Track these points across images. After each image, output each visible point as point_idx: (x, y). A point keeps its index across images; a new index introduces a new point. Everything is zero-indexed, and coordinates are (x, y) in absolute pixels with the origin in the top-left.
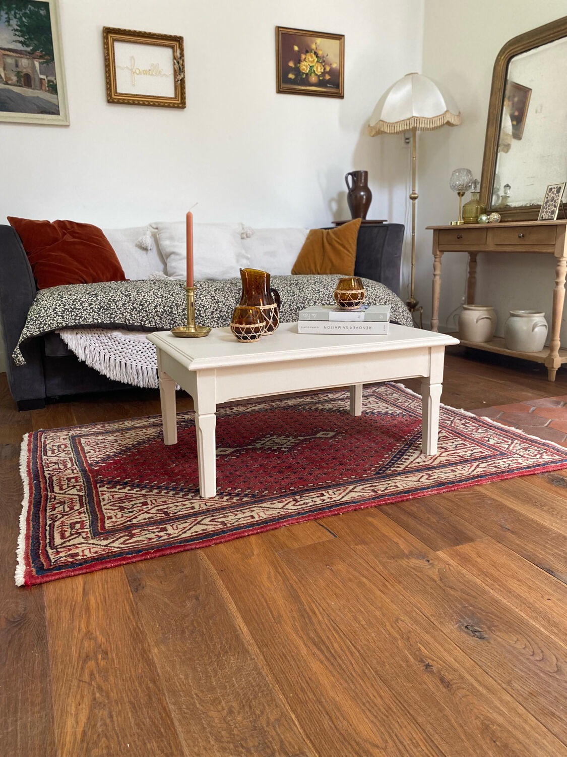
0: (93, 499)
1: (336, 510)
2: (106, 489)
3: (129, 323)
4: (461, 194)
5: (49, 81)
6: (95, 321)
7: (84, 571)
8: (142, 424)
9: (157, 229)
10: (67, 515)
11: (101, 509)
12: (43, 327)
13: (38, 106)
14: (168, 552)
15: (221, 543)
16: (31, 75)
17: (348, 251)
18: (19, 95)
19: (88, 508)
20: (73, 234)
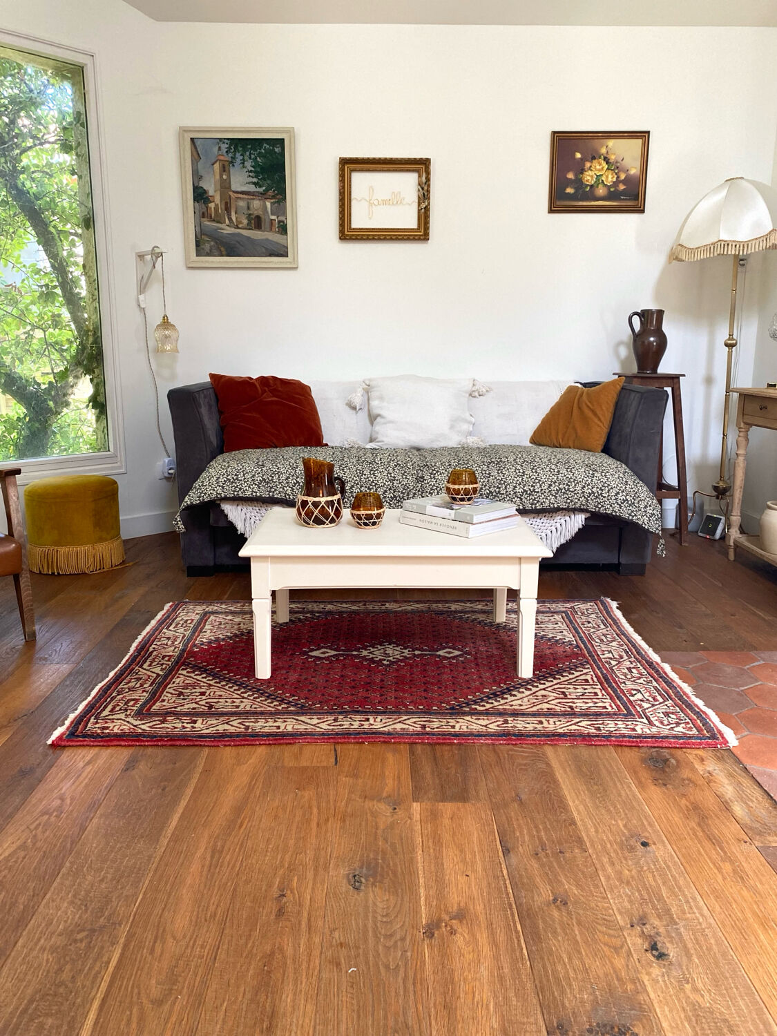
0: (166, 680)
1: (361, 738)
2: (185, 673)
3: (290, 498)
5: (279, 222)
6: (254, 494)
7: (101, 744)
9: (369, 386)
10: (133, 691)
11: (164, 691)
12: (203, 497)
13: (266, 249)
14: (178, 743)
15: (229, 745)
16: (262, 217)
17: (600, 419)
18: (248, 238)
19: (154, 688)
20: (274, 392)
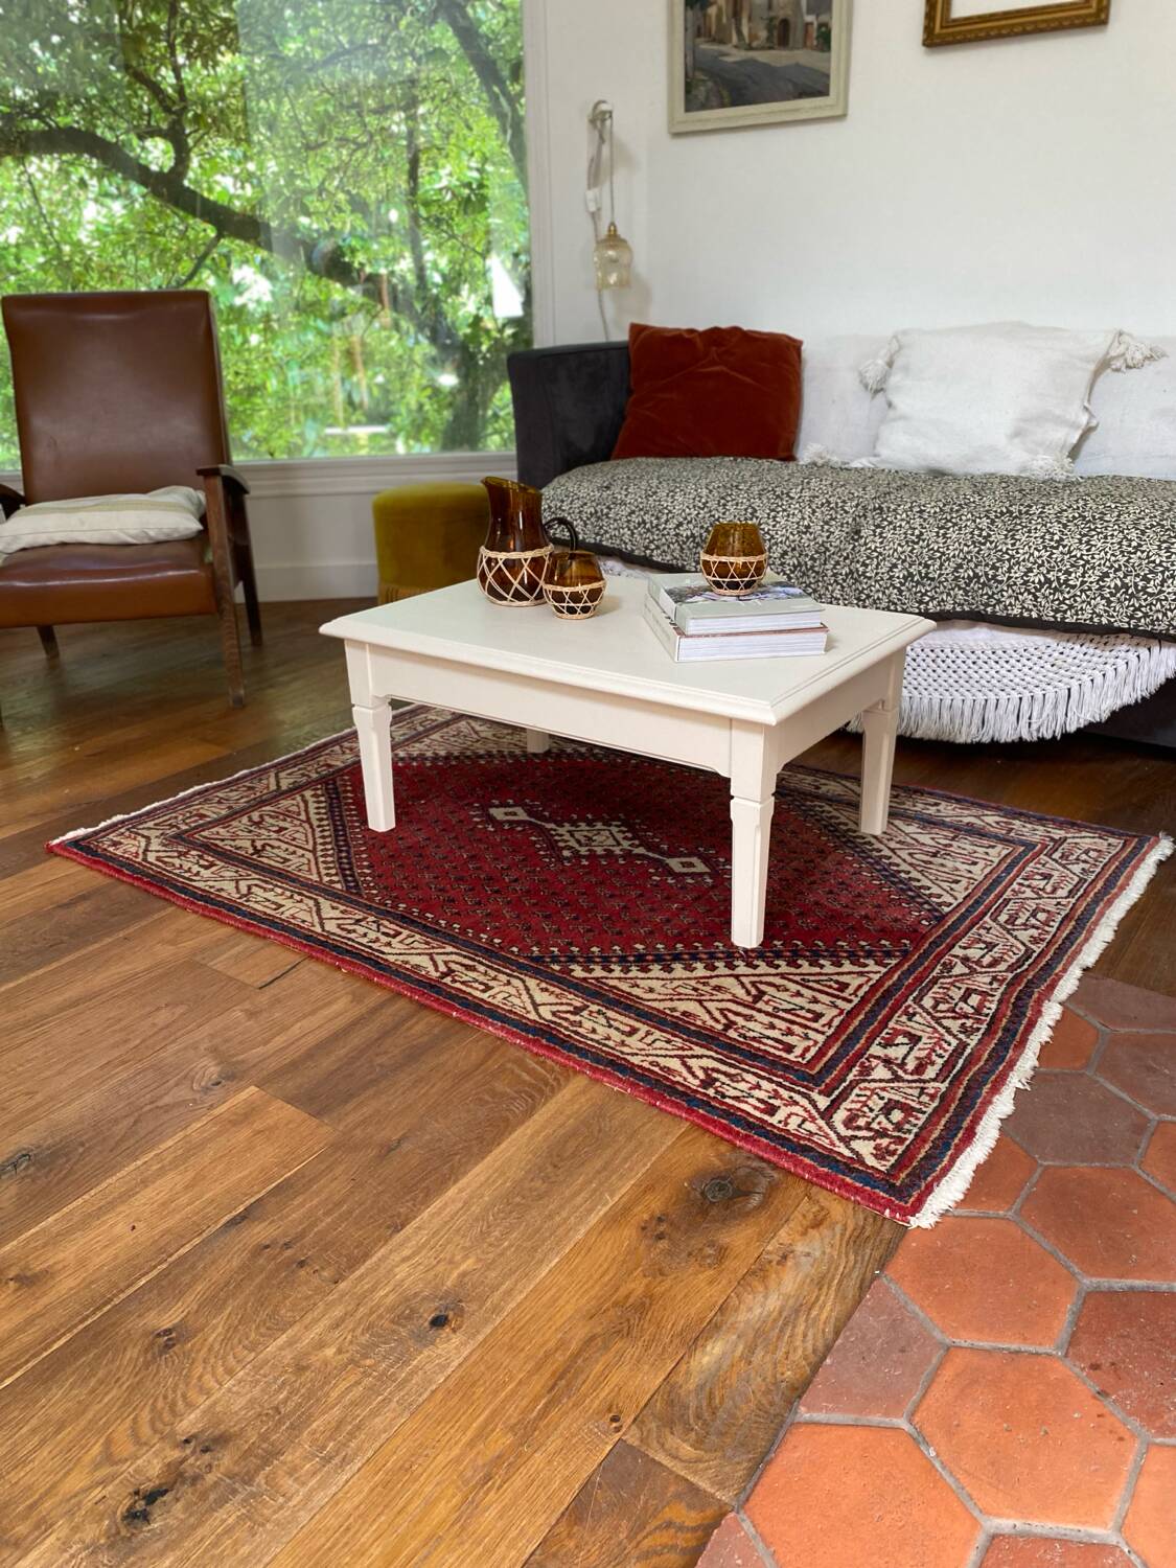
5: (820, 26)
9: (899, 343)
13: (795, 84)
16: (792, 20)
18: (765, 66)
20: (724, 355)
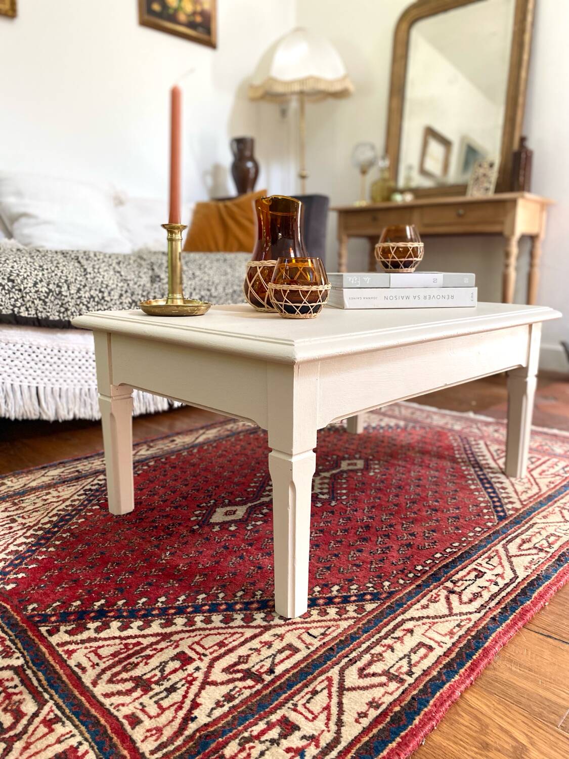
0: (57, 673)
2: (67, 638)
4: (364, 172)
8: (39, 481)
10: (18, 737)
11: (94, 697)
19: (60, 702)
